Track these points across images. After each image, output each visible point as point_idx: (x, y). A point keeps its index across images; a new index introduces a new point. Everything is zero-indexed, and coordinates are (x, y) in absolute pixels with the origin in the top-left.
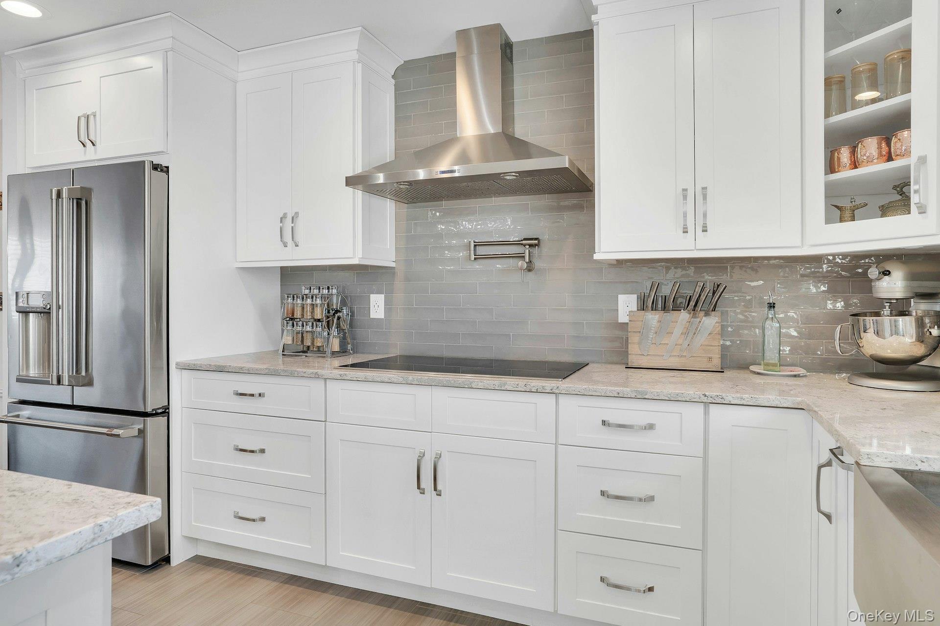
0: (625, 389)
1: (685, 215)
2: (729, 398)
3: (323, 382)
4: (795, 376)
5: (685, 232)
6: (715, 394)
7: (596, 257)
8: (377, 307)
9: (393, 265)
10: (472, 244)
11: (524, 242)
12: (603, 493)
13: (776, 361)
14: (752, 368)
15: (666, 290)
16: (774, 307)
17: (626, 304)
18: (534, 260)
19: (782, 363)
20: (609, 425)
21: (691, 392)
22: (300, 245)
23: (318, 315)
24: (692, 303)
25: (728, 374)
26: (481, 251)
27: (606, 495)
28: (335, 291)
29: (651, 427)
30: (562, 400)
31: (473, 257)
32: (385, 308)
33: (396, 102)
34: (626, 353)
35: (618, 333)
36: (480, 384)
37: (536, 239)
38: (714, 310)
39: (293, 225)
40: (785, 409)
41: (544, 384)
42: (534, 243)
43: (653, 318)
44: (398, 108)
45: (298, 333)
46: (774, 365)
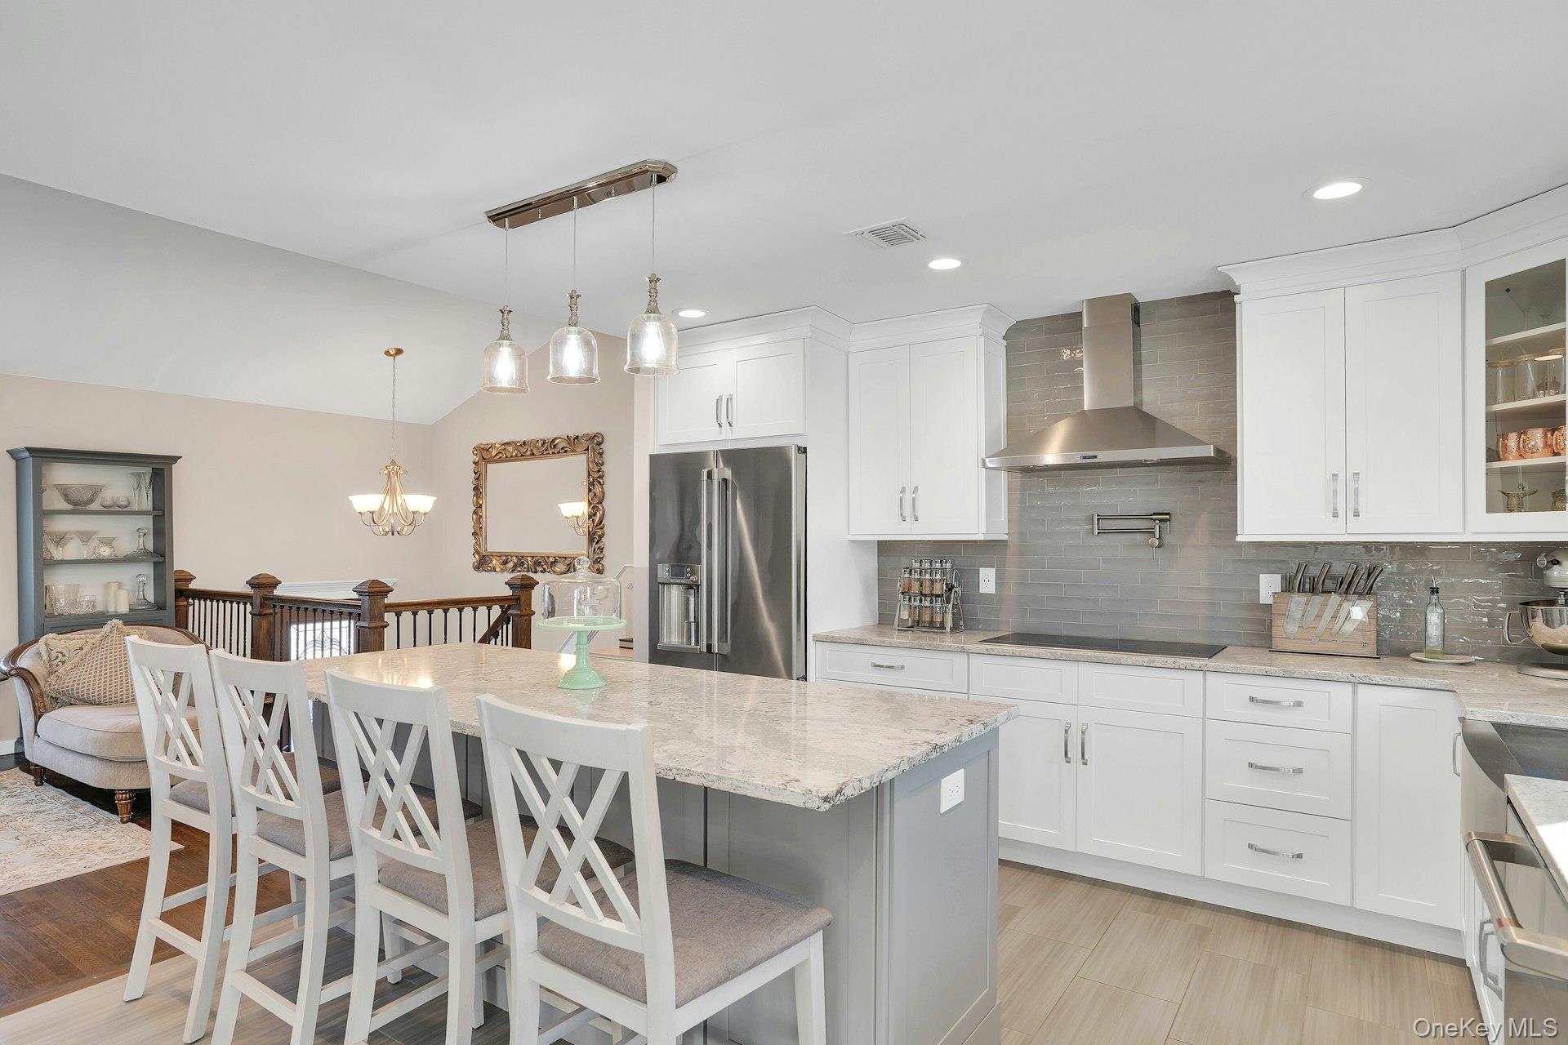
0: (1273, 668)
1: (1335, 493)
2: (1377, 679)
3: (966, 656)
4: (1462, 664)
5: (1335, 515)
6: (1363, 674)
7: (1239, 539)
8: (987, 579)
9: (1006, 538)
10: (1096, 517)
11: (1154, 517)
12: (1251, 765)
13: (1440, 649)
14: (1413, 655)
15: (1314, 571)
16: (1437, 592)
17: (1269, 585)
18: (1163, 536)
19: (1447, 651)
20: (1257, 701)
21: (1338, 673)
22: (919, 519)
23: (938, 590)
24: (1345, 586)
25: (1385, 660)
26: (1105, 524)
27: (1254, 766)
28: (949, 565)
29: (1299, 704)
30: (1210, 677)
31: (1096, 531)
32: (996, 583)
33: (1007, 365)
34: (1269, 637)
35: (1259, 614)
36: (1129, 660)
37: (1167, 514)
38: (1369, 593)
39: (914, 496)
40: (1431, 691)
41: (1192, 662)
42: (1164, 517)
43: (1298, 600)
44: (1009, 370)
45: (915, 608)
46: (1435, 652)
